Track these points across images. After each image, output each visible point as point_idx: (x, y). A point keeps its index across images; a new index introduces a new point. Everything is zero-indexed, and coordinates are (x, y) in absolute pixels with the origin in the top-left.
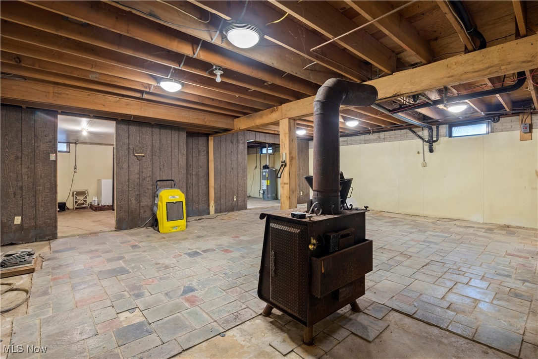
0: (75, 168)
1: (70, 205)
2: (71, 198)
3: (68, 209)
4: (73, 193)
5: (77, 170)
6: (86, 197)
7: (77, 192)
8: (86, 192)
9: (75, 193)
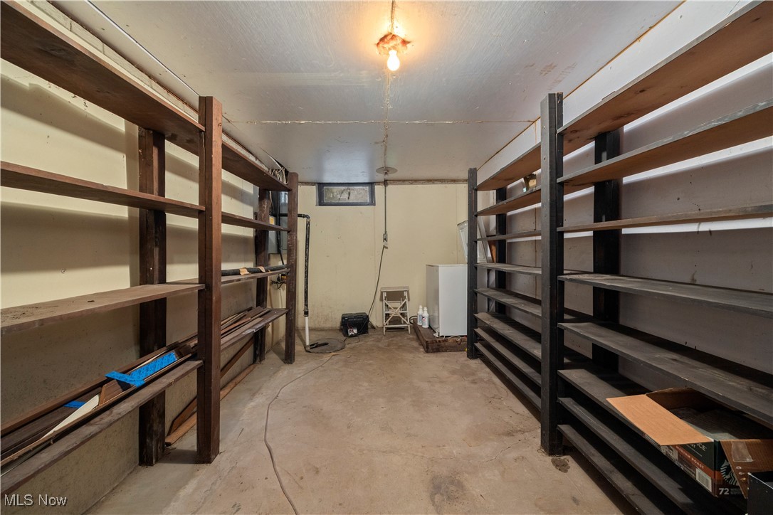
0: (385, 239)
1: (376, 320)
2: (379, 305)
3: (373, 327)
4: (382, 293)
5: (389, 244)
6: (404, 306)
7: (388, 293)
8: (406, 294)
9: (385, 295)
